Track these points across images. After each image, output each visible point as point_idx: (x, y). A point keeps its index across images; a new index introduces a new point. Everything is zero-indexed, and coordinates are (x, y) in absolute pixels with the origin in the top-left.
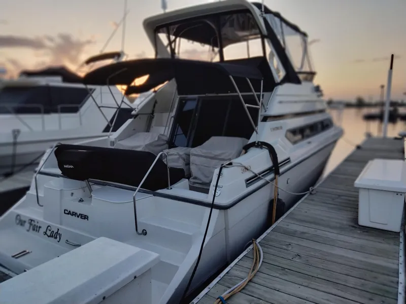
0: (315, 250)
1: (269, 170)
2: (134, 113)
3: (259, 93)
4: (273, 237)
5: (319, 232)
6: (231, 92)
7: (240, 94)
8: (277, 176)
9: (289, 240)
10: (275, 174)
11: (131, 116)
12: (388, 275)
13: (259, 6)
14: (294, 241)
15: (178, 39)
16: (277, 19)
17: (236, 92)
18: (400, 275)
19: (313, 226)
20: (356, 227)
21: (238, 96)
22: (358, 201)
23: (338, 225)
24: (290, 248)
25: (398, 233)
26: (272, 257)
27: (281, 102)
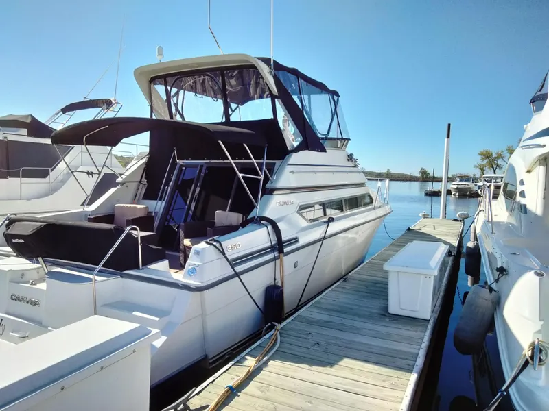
0: (337, 338)
1: (272, 248)
2: (119, 180)
3: (261, 161)
4: (292, 326)
5: (344, 321)
6: (239, 159)
7: (232, 162)
8: (282, 255)
9: (309, 329)
10: (280, 253)
11: (116, 185)
12: (407, 359)
13: (267, 61)
14: (315, 330)
15: (181, 92)
16: (292, 77)
17: (251, 159)
18: (418, 359)
19: (339, 314)
20: (385, 316)
21: (253, 163)
22: (387, 288)
23: (368, 314)
24: (310, 337)
25: (428, 321)
26: (289, 346)
27: (292, 172)
